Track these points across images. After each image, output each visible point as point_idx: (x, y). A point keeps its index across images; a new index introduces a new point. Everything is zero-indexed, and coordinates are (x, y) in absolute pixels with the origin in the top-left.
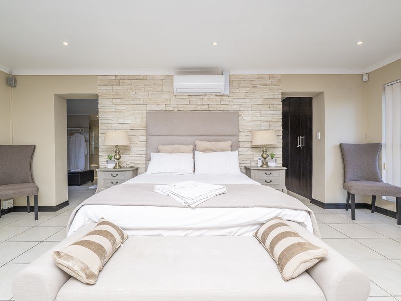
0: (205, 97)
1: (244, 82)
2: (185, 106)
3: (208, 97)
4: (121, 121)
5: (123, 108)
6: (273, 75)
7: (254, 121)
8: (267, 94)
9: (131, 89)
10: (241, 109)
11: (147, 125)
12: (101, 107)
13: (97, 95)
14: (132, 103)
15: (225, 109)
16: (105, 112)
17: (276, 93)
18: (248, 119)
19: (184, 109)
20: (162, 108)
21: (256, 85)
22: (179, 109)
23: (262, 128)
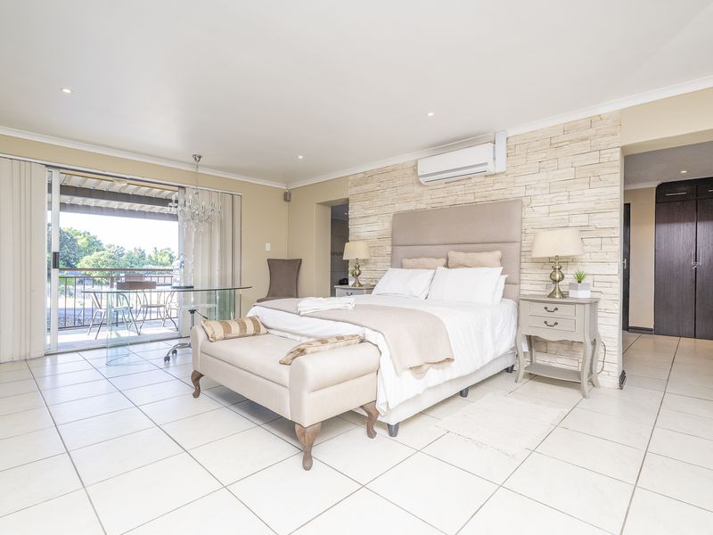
0: (469, 181)
1: (539, 143)
2: (442, 200)
3: (473, 181)
4: (369, 229)
5: (370, 212)
6: (600, 116)
7: (556, 212)
8: (584, 157)
9: (380, 186)
10: (530, 192)
11: (393, 231)
12: (351, 214)
13: (347, 200)
14: (380, 203)
15: (501, 197)
16: (355, 218)
17: (605, 151)
18: (545, 210)
19: (440, 205)
20: (412, 206)
21: (560, 145)
22: (434, 205)
23: (570, 225)
